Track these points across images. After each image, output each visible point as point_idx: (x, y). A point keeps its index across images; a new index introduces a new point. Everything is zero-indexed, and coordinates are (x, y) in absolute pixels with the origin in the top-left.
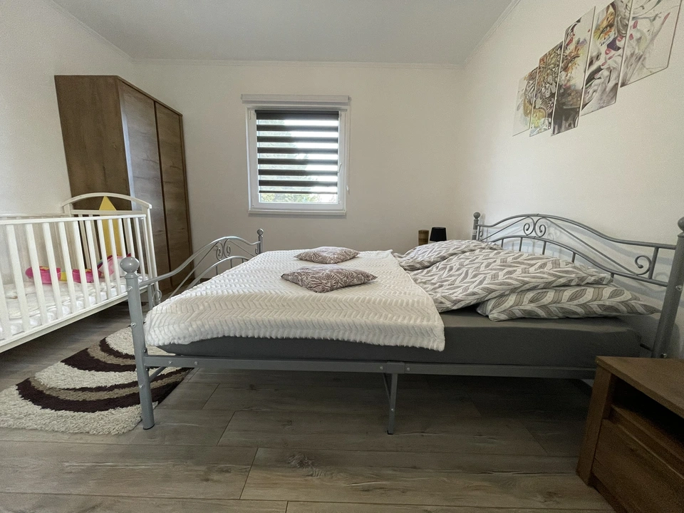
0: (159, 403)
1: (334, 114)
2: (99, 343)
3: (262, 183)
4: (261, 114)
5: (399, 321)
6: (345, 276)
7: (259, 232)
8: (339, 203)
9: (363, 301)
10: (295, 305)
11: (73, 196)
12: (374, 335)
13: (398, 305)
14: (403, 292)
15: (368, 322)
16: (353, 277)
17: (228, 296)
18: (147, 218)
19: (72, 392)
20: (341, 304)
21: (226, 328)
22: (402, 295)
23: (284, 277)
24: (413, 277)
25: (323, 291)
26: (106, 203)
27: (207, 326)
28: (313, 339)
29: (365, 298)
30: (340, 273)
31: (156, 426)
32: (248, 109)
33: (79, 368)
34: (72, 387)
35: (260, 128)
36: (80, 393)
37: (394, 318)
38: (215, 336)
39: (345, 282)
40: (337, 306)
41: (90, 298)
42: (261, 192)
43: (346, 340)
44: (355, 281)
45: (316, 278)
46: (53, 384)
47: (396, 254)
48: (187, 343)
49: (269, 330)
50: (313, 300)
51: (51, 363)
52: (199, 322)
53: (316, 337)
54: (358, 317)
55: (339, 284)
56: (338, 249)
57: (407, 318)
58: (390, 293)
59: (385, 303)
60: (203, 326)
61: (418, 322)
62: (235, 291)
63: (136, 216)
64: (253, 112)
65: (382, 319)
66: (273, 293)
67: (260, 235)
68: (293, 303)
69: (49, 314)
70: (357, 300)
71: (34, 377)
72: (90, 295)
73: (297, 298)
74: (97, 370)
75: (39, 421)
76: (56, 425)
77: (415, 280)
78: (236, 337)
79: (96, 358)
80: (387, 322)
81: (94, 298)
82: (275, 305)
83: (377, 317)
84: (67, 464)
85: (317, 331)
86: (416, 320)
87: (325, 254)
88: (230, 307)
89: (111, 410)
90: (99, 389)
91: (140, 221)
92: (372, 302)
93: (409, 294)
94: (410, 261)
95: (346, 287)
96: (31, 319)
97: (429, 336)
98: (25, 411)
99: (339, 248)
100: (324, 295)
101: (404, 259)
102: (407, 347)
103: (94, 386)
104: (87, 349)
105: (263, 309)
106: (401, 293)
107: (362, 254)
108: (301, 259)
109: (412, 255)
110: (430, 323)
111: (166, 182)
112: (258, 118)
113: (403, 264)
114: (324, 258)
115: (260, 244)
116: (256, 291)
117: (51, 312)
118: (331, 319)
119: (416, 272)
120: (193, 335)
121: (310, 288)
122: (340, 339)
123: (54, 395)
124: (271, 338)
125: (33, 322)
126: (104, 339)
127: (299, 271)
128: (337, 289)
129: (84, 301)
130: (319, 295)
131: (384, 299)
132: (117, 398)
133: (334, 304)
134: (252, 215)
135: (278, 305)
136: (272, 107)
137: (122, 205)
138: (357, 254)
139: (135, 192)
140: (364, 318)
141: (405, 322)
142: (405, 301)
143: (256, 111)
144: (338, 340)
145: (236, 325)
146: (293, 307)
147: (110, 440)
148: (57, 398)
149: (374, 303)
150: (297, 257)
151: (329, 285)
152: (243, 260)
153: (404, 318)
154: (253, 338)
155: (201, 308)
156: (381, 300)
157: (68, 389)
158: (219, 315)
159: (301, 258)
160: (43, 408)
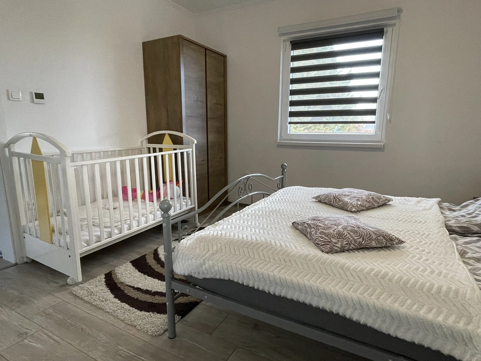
0: (182, 318)
1: (378, 33)
2: (153, 252)
3: (292, 114)
4: (297, 44)
5: (422, 312)
6: (361, 236)
7: (283, 167)
8: (376, 134)
9: (376, 275)
10: (296, 263)
11: (149, 133)
12: (384, 321)
13: (425, 290)
14: (437, 272)
15: (377, 303)
16: (371, 239)
17: (238, 241)
18: (192, 151)
19: (132, 289)
20: (348, 273)
21: (231, 273)
22: (435, 274)
23: (295, 225)
24: (460, 248)
25: (331, 251)
26: (167, 139)
27: (216, 268)
28: (311, 306)
29: (379, 272)
30: (355, 232)
31: (177, 338)
32: (284, 41)
33: (139, 271)
34: (132, 285)
35: (294, 59)
36: (136, 292)
37: (415, 307)
38: (222, 278)
39: (360, 244)
40: (343, 275)
41: (150, 215)
42: (290, 123)
43: (348, 317)
44: (374, 244)
45: (325, 234)
46: (122, 280)
47: (447, 204)
48: (201, 278)
49: (268, 285)
50: (318, 261)
51: (125, 262)
52: (211, 263)
53: (314, 304)
54: (365, 294)
55: (352, 246)
56: (364, 194)
57: (434, 311)
58: (417, 269)
59: (406, 283)
60: (213, 266)
61: (451, 321)
62: (245, 236)
63: (184, 151)
64: (288, 44)
65: (396, 305)
66: (278, 244)
67: (283, 170)
68: (295, 261)
69: (126, 226)
70: (369, 273)
71: (114, 271)
72: (150, 213)
73: (301, 255)
74: (149, 276)
75: (111, 307)
76: (119, 313)
77: (462, 254)
78: (238, 283)
79: (149, 264)
80: (403, 310)
81: (153, 216)
82: (276, 259)
83: (390, 300)
84: (120, 347)
85: (316, 299)
86: (447, 317)
87: (346, 199)
88: (237, 253)
89: (151, 313)
90: (147, 292)
91: (188, 154)
92: (388, 278)
93: (445, 277)
94: (464, 220)
95: (361, 249)
96: (115, 228)
97: (466, 345)
98: (106, 297)
99: (367, 193)
100: (331, 257)
101: (456, 214)
102: (429, 349)
103: (144, 288)
104: (146, 255)
105: (266, 261)
106: (432, 272)
107: (396, 200)
108: (320, 202)
109: (471, 208)
110: (470, 327)
111: (210, 118)
112: (292, 49)
113: (451, 223)
114: (346, 204)
115: (282, 178)
116: (263, 239)
117: (127, 224)
118: (333, 289)
119: (468, 239)
120: (205, 272)
121: (317, 245)
122: (341, 314)
123: (122, 289)
124: (269, 293)
125: (116, 231)
126: (157, 249)
127: (310, 222)
128: (348, 250)
129: (146, 217)
130: (326, 256)
131: (405, 278)
132: (156, 303)
133: (340, 271)
134: (280, 146)
135: (280, 261)
136: (310, 35)
137: (177, 141)
138: (389, 201)
139: (187, 128)
140: (373, 297)
141: (430, 316)
142: (436, 286)
143: (291, 42)
144: (338, 315)
145: (240, 272)
146: (294, 265)
147: (147, 339)
148: (123, 291)
149: (390, 280)
150: (316, 198)
151: (339, 245)
152: (264, 196)
153: (430, 310)
154: (253, 288)
155: (215, 248)
156: (401, 278)
157: (130, 286)
158: (227, 259)
159: (320, 200)
160: (115, 297)
